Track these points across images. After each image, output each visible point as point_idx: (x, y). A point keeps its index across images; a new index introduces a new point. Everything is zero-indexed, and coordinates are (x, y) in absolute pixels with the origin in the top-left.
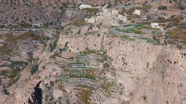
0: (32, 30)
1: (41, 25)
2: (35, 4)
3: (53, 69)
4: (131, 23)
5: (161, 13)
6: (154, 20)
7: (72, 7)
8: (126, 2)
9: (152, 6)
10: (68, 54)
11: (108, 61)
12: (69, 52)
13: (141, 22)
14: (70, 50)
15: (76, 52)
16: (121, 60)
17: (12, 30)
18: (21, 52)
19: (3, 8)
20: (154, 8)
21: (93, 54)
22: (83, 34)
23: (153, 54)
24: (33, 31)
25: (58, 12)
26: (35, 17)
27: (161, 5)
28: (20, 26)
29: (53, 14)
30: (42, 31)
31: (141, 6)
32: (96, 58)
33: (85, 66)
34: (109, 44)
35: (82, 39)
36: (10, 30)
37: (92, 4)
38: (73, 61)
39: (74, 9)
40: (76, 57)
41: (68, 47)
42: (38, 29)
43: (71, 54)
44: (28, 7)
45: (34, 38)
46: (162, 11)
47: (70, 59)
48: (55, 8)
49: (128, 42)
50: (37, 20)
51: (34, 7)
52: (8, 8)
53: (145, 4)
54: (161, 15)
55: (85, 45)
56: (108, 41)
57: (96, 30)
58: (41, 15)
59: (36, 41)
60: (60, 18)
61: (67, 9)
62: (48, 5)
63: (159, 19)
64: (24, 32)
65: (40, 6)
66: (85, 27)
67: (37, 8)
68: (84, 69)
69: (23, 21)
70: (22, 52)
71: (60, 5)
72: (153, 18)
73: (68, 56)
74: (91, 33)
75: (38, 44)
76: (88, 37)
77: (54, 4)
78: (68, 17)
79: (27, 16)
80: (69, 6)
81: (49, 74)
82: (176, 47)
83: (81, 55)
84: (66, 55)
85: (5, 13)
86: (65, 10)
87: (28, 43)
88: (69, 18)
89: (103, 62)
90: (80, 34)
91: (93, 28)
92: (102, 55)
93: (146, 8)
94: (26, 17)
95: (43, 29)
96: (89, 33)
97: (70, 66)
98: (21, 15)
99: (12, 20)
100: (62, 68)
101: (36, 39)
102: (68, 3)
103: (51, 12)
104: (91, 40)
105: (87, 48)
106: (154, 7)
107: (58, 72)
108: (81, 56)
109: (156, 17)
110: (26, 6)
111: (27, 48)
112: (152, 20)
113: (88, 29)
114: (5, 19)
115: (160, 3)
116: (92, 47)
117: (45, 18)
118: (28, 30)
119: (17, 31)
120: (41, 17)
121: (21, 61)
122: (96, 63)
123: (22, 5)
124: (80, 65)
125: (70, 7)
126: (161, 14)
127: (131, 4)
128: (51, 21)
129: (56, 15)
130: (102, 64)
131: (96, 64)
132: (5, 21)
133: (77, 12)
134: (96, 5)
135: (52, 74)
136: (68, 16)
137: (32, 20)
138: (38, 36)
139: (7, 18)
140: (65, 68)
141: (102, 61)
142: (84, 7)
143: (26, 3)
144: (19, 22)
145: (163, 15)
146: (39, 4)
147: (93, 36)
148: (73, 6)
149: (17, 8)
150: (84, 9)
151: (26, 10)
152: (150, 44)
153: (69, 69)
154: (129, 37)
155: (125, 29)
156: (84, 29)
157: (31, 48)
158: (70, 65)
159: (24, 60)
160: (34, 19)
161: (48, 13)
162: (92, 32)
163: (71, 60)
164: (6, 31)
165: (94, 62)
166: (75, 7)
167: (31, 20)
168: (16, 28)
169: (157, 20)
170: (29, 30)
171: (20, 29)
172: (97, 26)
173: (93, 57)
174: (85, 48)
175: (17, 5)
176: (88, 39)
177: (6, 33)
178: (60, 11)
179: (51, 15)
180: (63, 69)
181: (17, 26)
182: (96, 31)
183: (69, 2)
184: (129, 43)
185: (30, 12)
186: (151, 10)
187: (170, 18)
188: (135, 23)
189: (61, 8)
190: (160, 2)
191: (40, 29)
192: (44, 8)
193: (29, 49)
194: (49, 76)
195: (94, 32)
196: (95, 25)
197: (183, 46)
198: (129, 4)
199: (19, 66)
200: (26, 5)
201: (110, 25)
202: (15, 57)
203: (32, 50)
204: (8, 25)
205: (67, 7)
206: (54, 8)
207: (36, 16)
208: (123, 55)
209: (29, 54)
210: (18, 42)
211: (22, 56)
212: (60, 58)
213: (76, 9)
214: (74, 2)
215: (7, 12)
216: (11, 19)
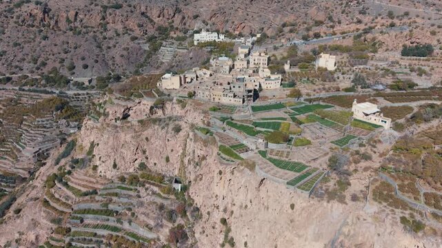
0: (67, 92)
1: (90, 81)
2: (92, 27)
3: (32, 219)
4: (288, 96)
5: (410, 65)
6: (377, 90)
7: (178, 39)
8: (308, 30)
9: (381, 44)
10: (86, 178)
11: (188, 220)
12: (91, 172)
13: (328, 95)
14: (95, 168)
15: (109, 175)
16: (219, 226)
17: (24, 90)
18: (21, 149)
19: (23, 35)
20: (387, 50)
21: (156, 189)
22: (135, 122)
23: (310, 231)
24: (67, 97)
25: (140, 49)
26: (83, 59)
27: (413, 40)
28: (43, 82)
29: (128, 56)
30: (89, 97)
31: (348, 42)
32: (159, 201)
33: (122, 223)
34: (197, 164)
35: (128, 138)
36: (20, 89)
37: (227, 32)
38: (92, 201)
39: (180, 44)
40: (105, 192)
41: (94, 155)
42: (80, 92)
43: (95, 181)
44: (74, 34)
45: (65, 115)
46: (414, 62)
47: (86, 194)
48: (136, 38)
49: (235, 172)
50: (86, 67)
51: (86, 36)
52: (32, 37)
53: (363, 38)
54: (406, 74)
55: (136, 157)
56: (196, 155)
57: (175, 114)
58: (98, 56)
59: (68, 122)
60: (142, 66)
61: (164, 43)
62: (121, 31)
63: (393, 89)
64: (48, 96)
65: (101, 33)
66: (144, 102)
67: (95, 38)
68: (114, 234)
69: (55, 70)
70: (24, 148)
71: (152, 32)
72: (377, 83)
73: (85, 183)
74: (160, 120)
75: (72, 131)
76: (148, 132)
77: (136, 27)
78: (162, 63)
79: (66, 58)
80: (172, 34)
81: (17, 236)
82: (399, 220)
83: (119, 187)
84: (80, 182)
85: (23, 48)
86: (161, 45)
87: (45, 127)
88: (163, 67)
89: (174, 222)
90: (128, 122)
91: (167, 106)
92: (176, 194)
93: (362, 50)
94: (64, 60)
95: (93, 92)
96: (155, 121)
97: (77, 218)
98: (53, 55)
99: (32, 64)
100: (53, 221)
101: (69, 117)
102: (172, 27)
103: (124, 49)
104: (156, 143)
105: (143, 166)
106: (387, 45)
107: (41, 232)
108: (118, 191)
109: (389, 80)
110: (71, 32)
111: (40, 139)
112: (367, 90)
113: (152, 108)
114: (18, 61)
115: (411, 36)
116: (157, 165)
117: (107, 64)
118: (57, 92)
119: (32, 93)
120: (97, 61)
121: (12, 174)
122: (155, 219)
123: (63, 29)
124: (108, 220)
125: (172, 38)
126: (408, 71)
127: (322, 34)
128: (119, 71)
129: (135, 56)
130: (170, 225)
131: (152, 223)
132: (16, 67)
133: (186, 51)
134: (237, 33)
135: (24, 237)
136: (164, 61)
137: (74, 67)
138: (79, 108)
139: (24, 59)
140: (63, 222)
141: (171, 216)
142: (205, 39)
143: (72, 25)
144: (45, 70)
145: (414, 74)
146: (102, 27)
147: (164, 131)
148: (181, 35)
149: (51, 37)
150: (202, 45)
151: (68, 43)
152: (299, 191)
153: (73, 230)
154: (242, 155)
155: (252, 118)
156: (142, 107)
157: (48, 141)
158: (79, 216)
159: (21, 171)
160: (79, 64)
161: (116, 53)
162: (163, 117)
163: (87, 200)
164: (10, 91)
165: (151, 214)
166: (184, 39)
167: (72, 68)
168: (32, 86)
169: (388, 91)
170: (61, 93)
171: (42, 88)
172: (179, 102)
173: (153, 197)
174: (137, 164)
175: (53, 29)
176: (147, 139)
177: (10, 96)
178: (146, 47)
179: (122, 56)
180: (55, 226)
181: (37, 80)
182: (176, 117)
183: (173, 24)
184: (238, 175)
185: (76, 48)
186: (377, 55)
187: (438, 84)
188: (302, 99)
189: (151, 39)
190: (411, 31)
191: (85, 92)
192: (110, 39)
193: (44, 142)
194: (17, 241)
195: (170, 118)
196: (175, 98)
197: (430, 222)
198: (317, 36)
199: (5, 187)
200: (71, 30)
201: (217, 100)
202: (6, 161)
203: (49, 145)
204: (19, 77)
205: (167, 37)
206: (134, 39)
207: (87, 58)
208: (225, 210)
209: (38, 155)
210: (25, 120)
211: (21, 159)
212: (64, 189)
213: (186, 44)
214: (185, 24)
215: (26, 45)
216: (30, 62)
